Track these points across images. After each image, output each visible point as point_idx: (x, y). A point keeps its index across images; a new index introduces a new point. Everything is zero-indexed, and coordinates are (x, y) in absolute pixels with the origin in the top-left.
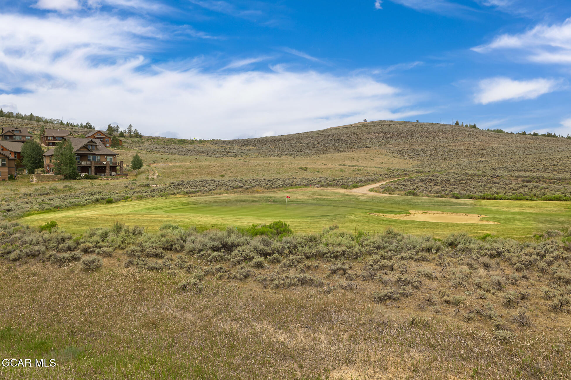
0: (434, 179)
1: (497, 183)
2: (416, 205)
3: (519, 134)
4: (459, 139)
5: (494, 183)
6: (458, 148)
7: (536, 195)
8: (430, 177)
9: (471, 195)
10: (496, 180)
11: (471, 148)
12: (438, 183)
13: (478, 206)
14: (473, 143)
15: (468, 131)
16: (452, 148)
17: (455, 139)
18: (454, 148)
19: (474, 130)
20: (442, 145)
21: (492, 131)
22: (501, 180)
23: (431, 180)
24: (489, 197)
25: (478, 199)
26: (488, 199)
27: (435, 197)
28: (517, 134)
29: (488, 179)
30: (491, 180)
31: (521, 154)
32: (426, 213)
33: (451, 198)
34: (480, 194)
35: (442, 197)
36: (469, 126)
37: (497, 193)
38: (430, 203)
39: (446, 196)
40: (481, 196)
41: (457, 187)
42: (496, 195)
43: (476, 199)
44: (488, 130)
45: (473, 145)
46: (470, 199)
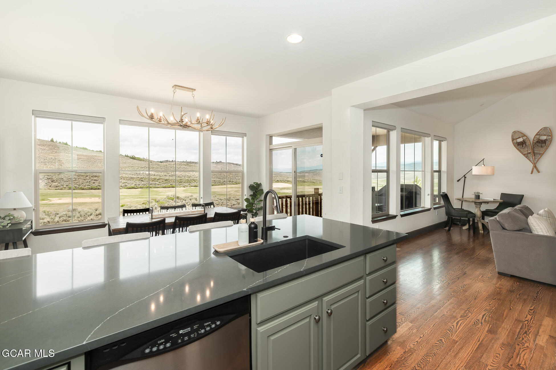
0: (50, 178)
1: (96, 180)
2: (44, 195)
3: (97, 151)
4: (55, 151)
5: (95, 180)
6: (55, 157)
7: (122, 186)
8: (46, 177)
9: (83, 187)
10: (95, 178)
11: (65, 158)
12: (54, 180)
13: (90, 194)
14: (67, 155)
15: (63, 146)
16: (50, 157)
17: (51, 151)
18: (52, 157)
19: (67, 146)
20: (41, 154)
21: (79, 148)
22: (99, 178)
23: (48, 178)
24: (95, 188)
25: (88, 189)
26: (94, 189)
27: (56, 189)
28: (96, 151)
29: (90, 178)
30: (92, 179)
31: (102, 164)
32: (61, 199)
33: (68, 190)
34: (89, 187)
35: (61, 189)
36: (62, 143)
37: (99, 186)
38: (55, 193)
39: (64, 189)
40: (90, 188)
41: (70, 183)
42: (99, 187)
43: (86, 189)
44: (77, 147)
45: (67, 156)
46: (82, 190)
